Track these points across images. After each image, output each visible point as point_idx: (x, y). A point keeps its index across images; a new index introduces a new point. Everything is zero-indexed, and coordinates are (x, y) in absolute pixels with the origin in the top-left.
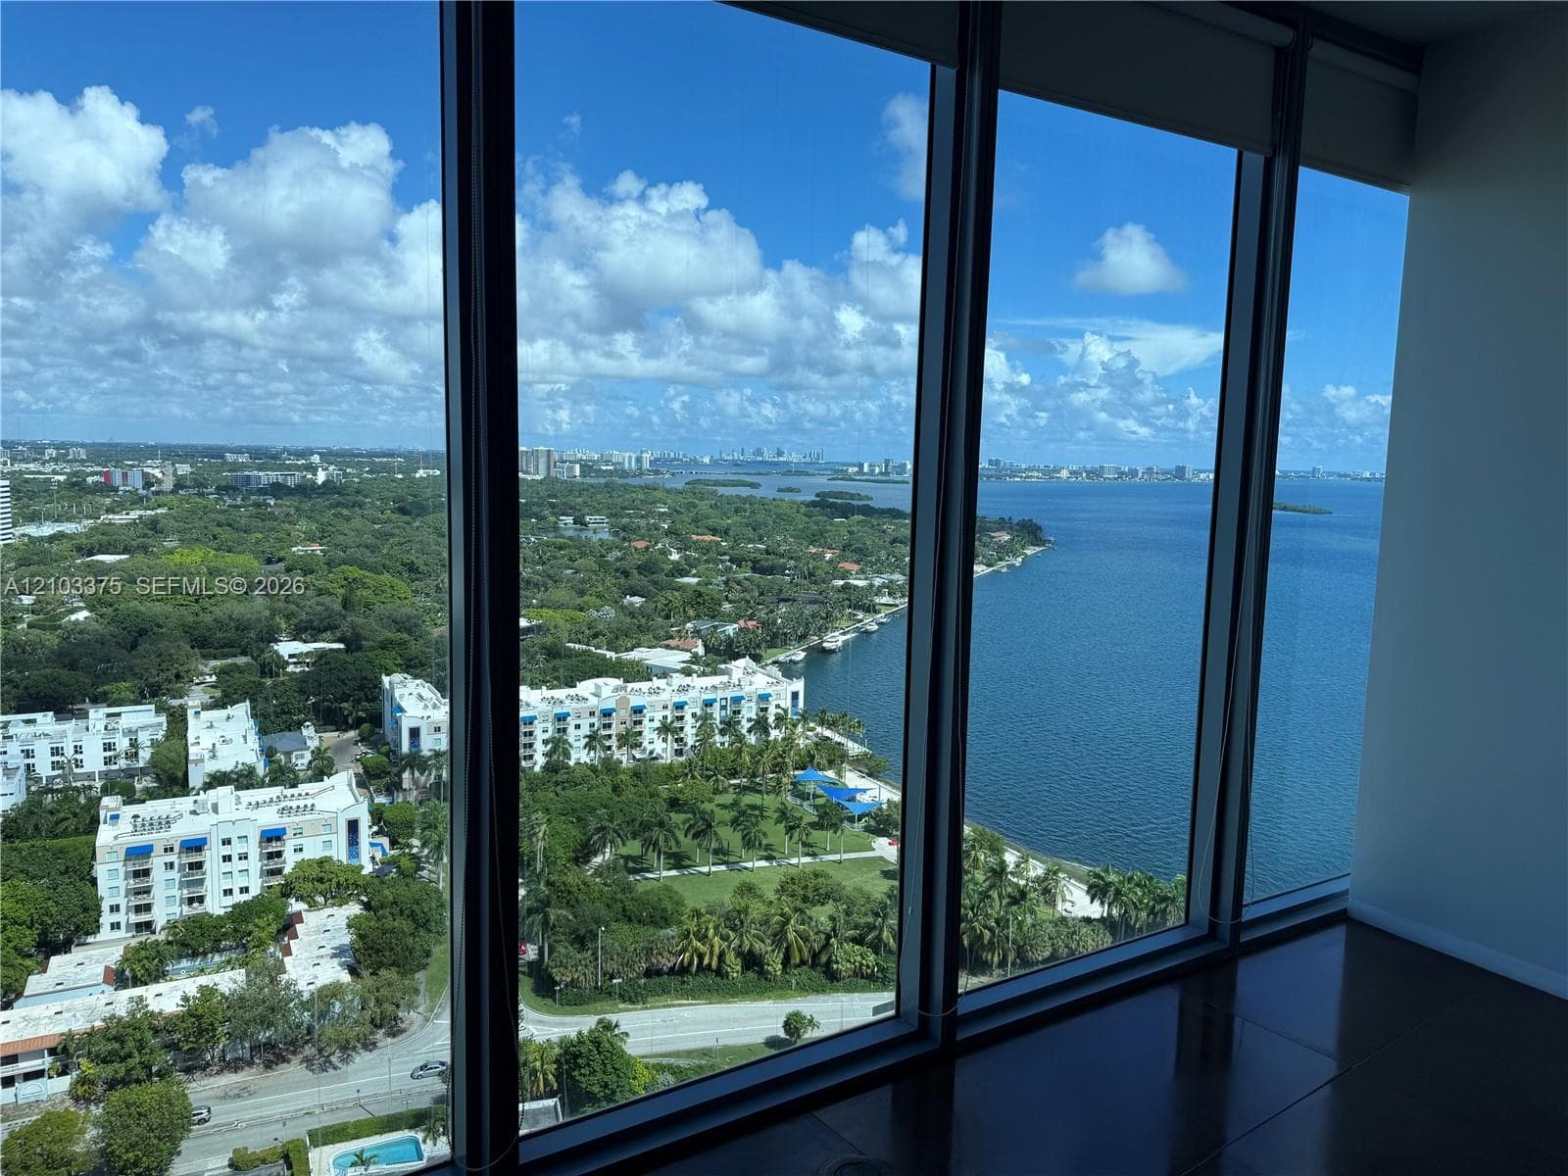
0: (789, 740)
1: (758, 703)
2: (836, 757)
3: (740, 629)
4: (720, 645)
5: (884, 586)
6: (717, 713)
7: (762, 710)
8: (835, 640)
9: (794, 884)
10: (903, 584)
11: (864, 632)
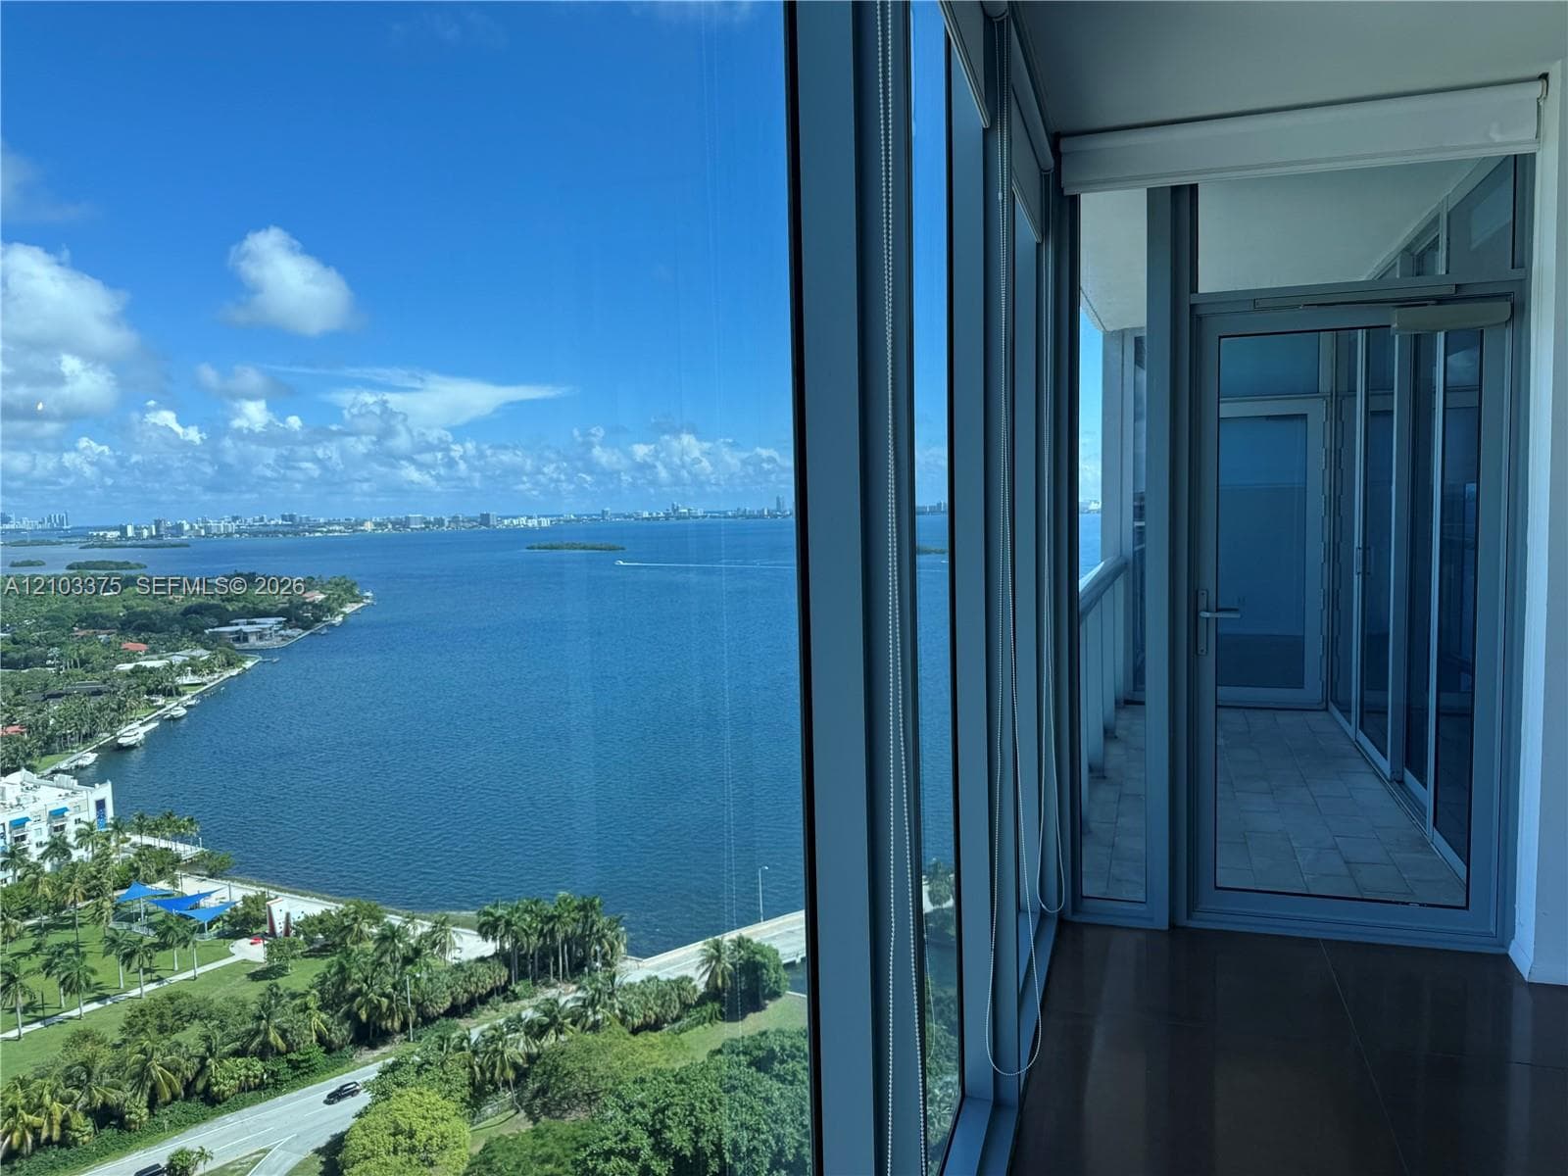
1: (49, 822)
5: (183, 665)
7: (57, 829)
8: (133, 733)
9: (144, 1016)
10: (208, 660)
11: (169, 719)
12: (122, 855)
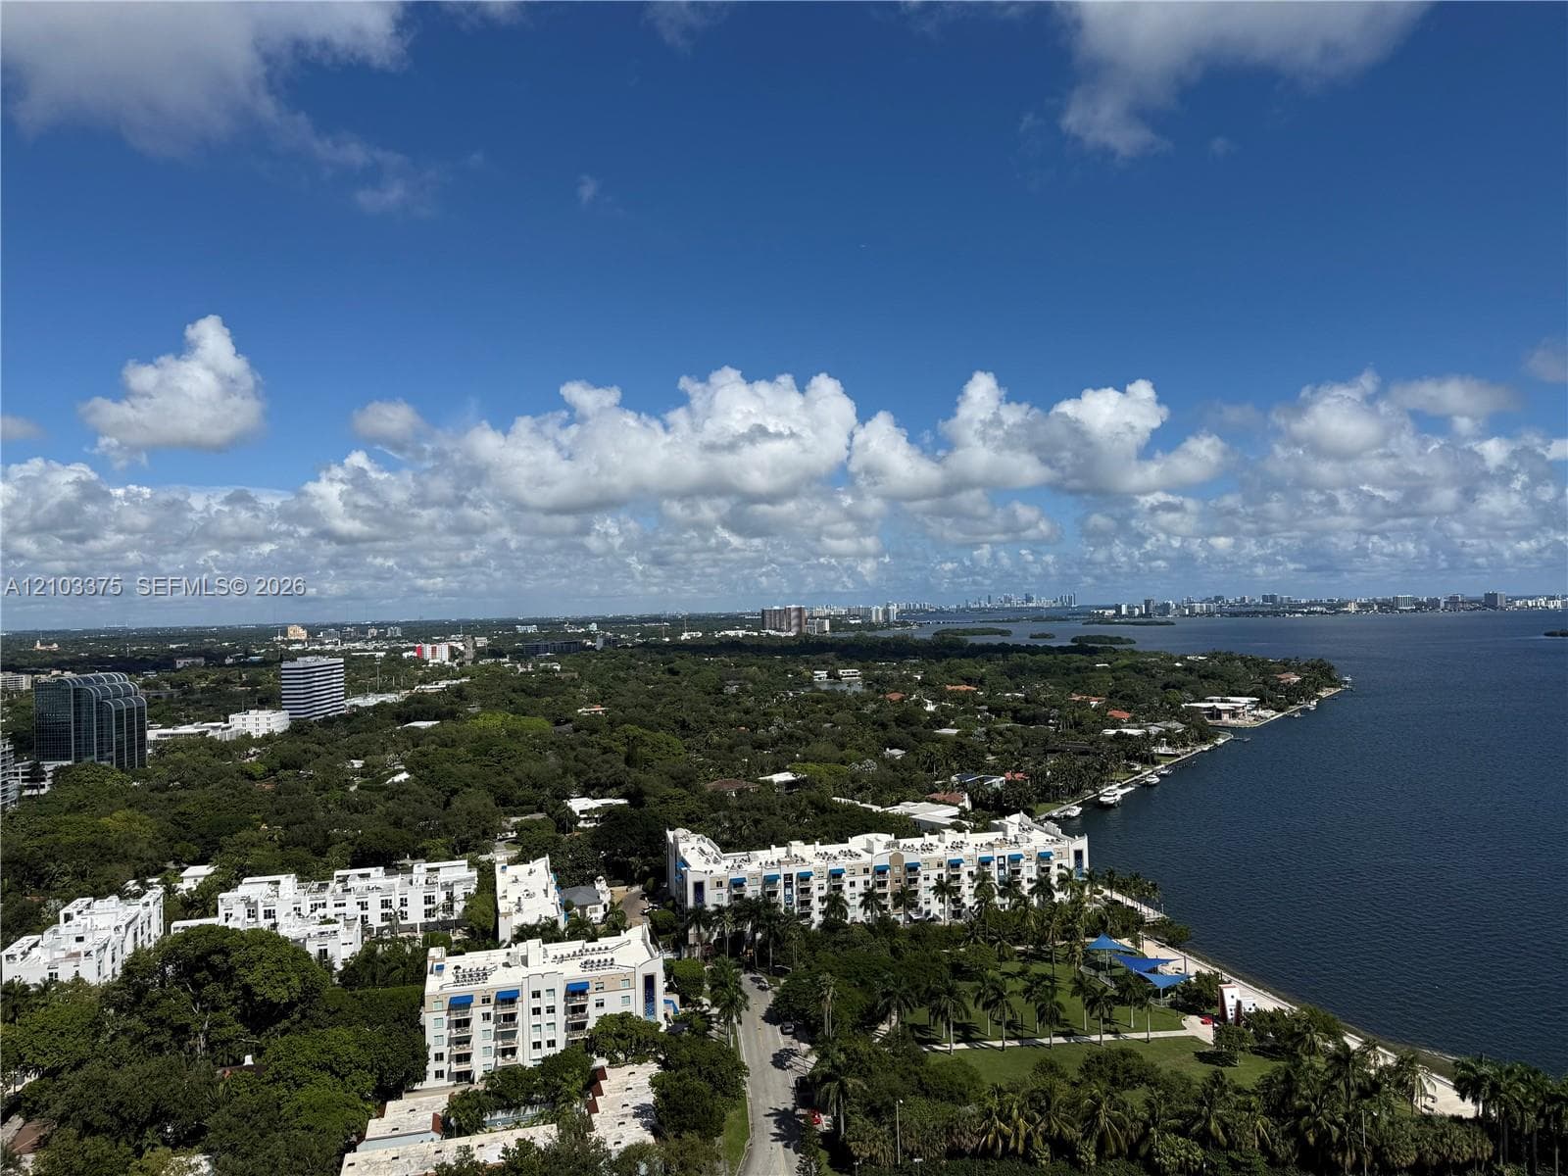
0: (1077, 903)
1: (1037, 862)
2: (1132, 924)
3: (1007, 782)
4: (988, 799)
5: (1159, 735)
6: (995, 873)
7: (1043, 870)
8: (1113, 794)
9: (1100, 1063)
10: (1182, 733)
11: (1143, 785)
12: (1095, 905)
